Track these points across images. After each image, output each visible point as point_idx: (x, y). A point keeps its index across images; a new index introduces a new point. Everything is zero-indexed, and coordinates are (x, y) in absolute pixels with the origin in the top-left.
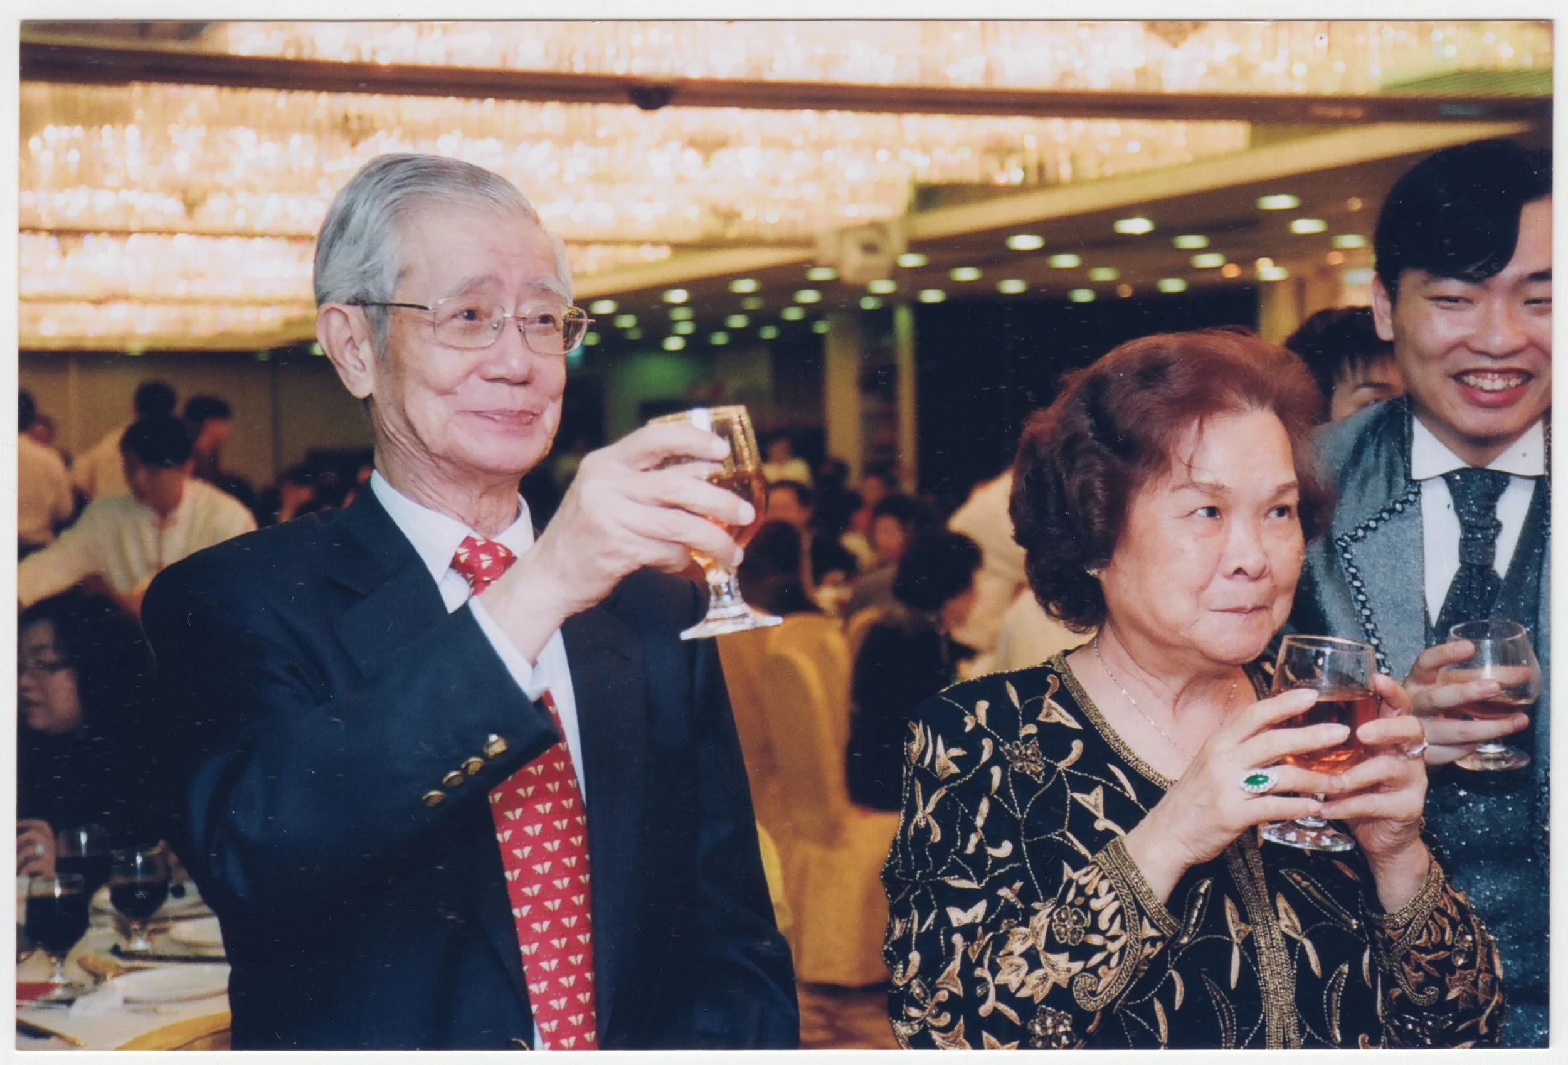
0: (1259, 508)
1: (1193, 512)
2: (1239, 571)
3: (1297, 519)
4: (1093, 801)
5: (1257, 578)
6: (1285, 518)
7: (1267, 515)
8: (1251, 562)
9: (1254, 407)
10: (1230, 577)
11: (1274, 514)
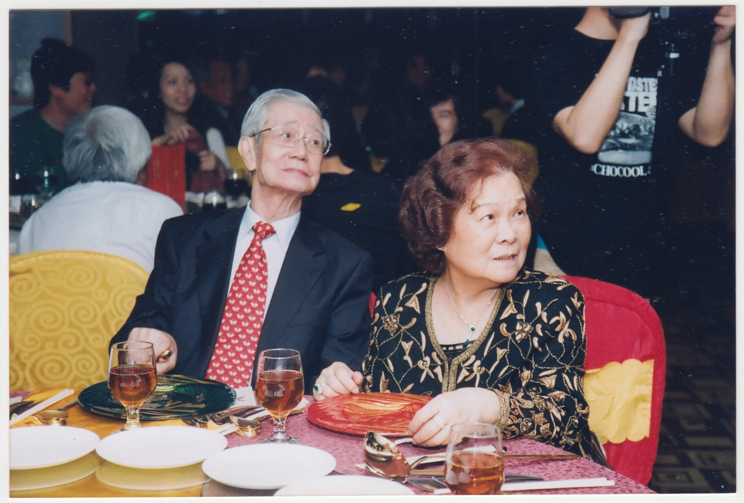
0: (510, 213)
1: (482, 219)
2: (504, 241)
3: (527, 216)
4: (407, 346)
5: (512, 243)
6: (522, 216)
7: (513, 216)
8: (510, 237)
9: (505, 172)
10: (500, 244)
11: (517, 215)
